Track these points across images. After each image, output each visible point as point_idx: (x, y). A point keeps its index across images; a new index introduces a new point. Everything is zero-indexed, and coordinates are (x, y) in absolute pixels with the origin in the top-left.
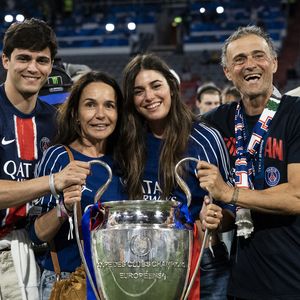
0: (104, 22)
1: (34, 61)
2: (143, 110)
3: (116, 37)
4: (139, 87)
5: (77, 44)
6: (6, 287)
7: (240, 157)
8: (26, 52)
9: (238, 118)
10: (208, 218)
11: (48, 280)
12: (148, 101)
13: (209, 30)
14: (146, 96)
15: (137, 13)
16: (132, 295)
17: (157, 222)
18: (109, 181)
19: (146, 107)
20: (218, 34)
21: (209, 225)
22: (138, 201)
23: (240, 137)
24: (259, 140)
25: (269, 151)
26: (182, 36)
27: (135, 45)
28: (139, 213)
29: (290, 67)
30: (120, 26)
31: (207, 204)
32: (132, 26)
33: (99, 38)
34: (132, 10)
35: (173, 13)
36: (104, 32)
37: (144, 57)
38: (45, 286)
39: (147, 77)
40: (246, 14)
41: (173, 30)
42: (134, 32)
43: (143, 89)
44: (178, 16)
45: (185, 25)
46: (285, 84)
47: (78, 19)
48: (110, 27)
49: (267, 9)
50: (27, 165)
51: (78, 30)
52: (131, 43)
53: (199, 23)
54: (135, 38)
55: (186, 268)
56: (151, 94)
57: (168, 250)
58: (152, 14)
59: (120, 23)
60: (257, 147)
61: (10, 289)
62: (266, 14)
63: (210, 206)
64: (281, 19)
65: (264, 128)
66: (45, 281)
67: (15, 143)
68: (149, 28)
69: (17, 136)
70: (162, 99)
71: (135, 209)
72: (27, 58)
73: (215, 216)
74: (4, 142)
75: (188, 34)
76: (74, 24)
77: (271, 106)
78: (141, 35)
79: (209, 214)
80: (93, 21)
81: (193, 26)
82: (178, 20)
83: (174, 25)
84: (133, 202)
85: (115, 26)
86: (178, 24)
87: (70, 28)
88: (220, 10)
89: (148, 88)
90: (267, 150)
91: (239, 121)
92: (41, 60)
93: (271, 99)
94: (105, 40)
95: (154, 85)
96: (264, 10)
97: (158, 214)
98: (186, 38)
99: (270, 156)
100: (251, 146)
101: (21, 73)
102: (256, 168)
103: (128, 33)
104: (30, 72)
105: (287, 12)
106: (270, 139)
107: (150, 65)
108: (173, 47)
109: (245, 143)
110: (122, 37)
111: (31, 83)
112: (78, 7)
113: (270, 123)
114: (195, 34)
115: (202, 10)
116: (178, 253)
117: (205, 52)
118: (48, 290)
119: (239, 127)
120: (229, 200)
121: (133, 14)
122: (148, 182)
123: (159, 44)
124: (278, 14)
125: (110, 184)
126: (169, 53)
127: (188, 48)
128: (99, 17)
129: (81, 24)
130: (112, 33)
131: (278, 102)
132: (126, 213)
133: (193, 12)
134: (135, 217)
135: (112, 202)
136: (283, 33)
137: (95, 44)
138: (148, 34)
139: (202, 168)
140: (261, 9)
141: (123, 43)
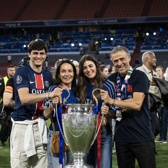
0: (70, 43)
1: (39, 54)
2: (87, 75)
3: (75, 48)
4: (85, 67)
5: (61, 51)
6: (37, 137)
7: (118, 93)
8: (36, 51)
9: (118, 78)
10: (104, 110)
11: (51, 134)
12: (88, 72)
13: (108, 46)
14: (87, 70)
15: (82, 40)
16: (76, 136)
17: (85, 112)
18: (69, 96)
19: (87, 74)
20: (111, 47)
21: (104, 113)
22: (79, 104)
23: (119, 85)
24: (125, 86)
25: (128, 90)
26: (98, 48)
27: (81, 51)
28: (79, 109)
29: (137, 59)
30: (76, 44)
31: (103, 105)
32: (80, 44)
33: (69, 49)
34: (81, 39)
35: (95, 40)
36: (71, 46)
37: (87, 55)
38: (50, 136)
39: (88, 63)
40: (121, 40)
41: (95, 46)
42: (81, 46)
43: (86, 67)
44: (97, 41)
45: (99, 44)
46: (135, 65)
47: (61, 42)
48: (73, 45)
49: (128, 39)
50: (40, 91)
51: (61, 46)
52: (80, 50)
53: (105, 44)
54: (82, 49)
55: (96, 128)
56: (89, 69)
57: (90, 122)
58: (88, 40)
59: (76, 43)
60: (124, 89)
61: (38, 138)
62: (128, 40)
63: (104, 106)
64: (133, 42)
65: (126, 82)
66: (50, 135)
67: (35, 83)
68: (87, 45)
69: (36, 81)
70: (93, 71)
71: (78, 107)
72: (37, 53)
73: (106, 110)
74: (31, 83)
75: (100, 47)
76: (60, 44)
77: (129, 74)
78: (84, 48)
79: (104, 109)
80: (67, 43)
81: (102, 45)
82: (97, 42)
83: (96, 44)
84: (77, 104)
85: (75, 44)
86: (97, 44)
87: (59, 45)
88: (112, 39)
89: (88, 67)
90: (127, 90)
91: (119, 79)
92: (42, 54)
93: (129, 71)
94: (71, 49)
95: (90, 66)
96: (127, 39)
97: (86, 109)
98: (100, 49)
99: (129, 92)
100: (122, 89)
101: (35, 59)
102: (124, 96)
103: (79, 47)
104: (38, 58)
105: (135, 40)
106: (128, 85)
107: (89, 59)
108: (95, 52)
109: (120, 87)
110: (77, 49)
111: (39, 62)
112: (61, 37)
113: (129, 80)
114: (103, 47)
115: (106, 39)
116: (93, 123)
117: (107, 54)
118: (51, 138)
119: (118, 81)
120: (112, 104)
121: (81, 40)
122: (88, 100)
123: (90, 51)
124: (133, 41)
125: (69, 97)
126: (94, 54)
127: (100, 52)
128: (69, 41)
129: (62, 44)
130: (74, 47)
131: (131, 72)
132: (74, 108)
133: (102, 40)
134: (78, 110)
135: (69, 104)
136: (134, 47)
137: (68, 51)
138: (86, 47)
139: (102, 93)
140: (126, 39)
141: (77, 50)
